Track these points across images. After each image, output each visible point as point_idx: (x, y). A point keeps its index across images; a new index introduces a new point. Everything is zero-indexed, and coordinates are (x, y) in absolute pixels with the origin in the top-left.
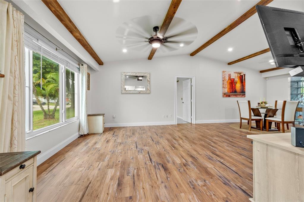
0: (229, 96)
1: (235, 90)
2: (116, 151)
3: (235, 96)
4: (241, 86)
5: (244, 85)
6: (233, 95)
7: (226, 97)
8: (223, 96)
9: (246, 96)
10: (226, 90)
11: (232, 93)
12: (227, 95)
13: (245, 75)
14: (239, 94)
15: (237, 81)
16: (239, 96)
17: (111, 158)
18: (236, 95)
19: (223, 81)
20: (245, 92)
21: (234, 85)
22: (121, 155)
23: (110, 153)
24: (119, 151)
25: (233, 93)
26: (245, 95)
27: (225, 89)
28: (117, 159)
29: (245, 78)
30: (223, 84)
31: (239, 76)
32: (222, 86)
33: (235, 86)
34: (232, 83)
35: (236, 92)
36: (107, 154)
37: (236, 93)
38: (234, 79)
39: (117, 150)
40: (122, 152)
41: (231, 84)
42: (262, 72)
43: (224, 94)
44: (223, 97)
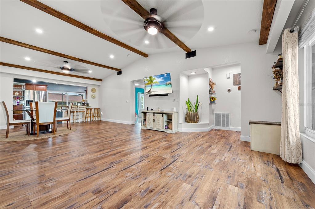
2: (204, 167)
17: (213, 160)
22: (200, 159)
23: (212, 166)
24: (199, 164)
28: (206, 157)
36: (216, 166)
39: (201, 167)
40: (197, 162)
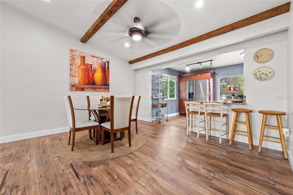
0: (82, 89)
1: (94, 80)
3: (93, 89)
4: (102, 77)
5: (107, 76)
6: (89, 88)
7: (76, 90)
8: (71, 88)
9: (110, 90)
10: (76, 81)
11: (87, 84)
12: (77, 87)
13: (108, 62)
14: (99, 86)
15: (97, 68)
16: (99, 90)
18: (95, 89)
19: (71, 65)
20: (109, 85)
21: (91, 74)
25: (89, 85)
26: (108, 89)
27: (75, 78)
29: (108, 67)
30: (71, 70)
31: (100, 62)
32: (69, 73)
33: (93, 75)
34: (88, 70)
35: (94, 83)
37: (95, 86)
38: (91, 65)
41: (86, 71)
42: (131, 62)
43: (73, 86)
44: (71, 90)
